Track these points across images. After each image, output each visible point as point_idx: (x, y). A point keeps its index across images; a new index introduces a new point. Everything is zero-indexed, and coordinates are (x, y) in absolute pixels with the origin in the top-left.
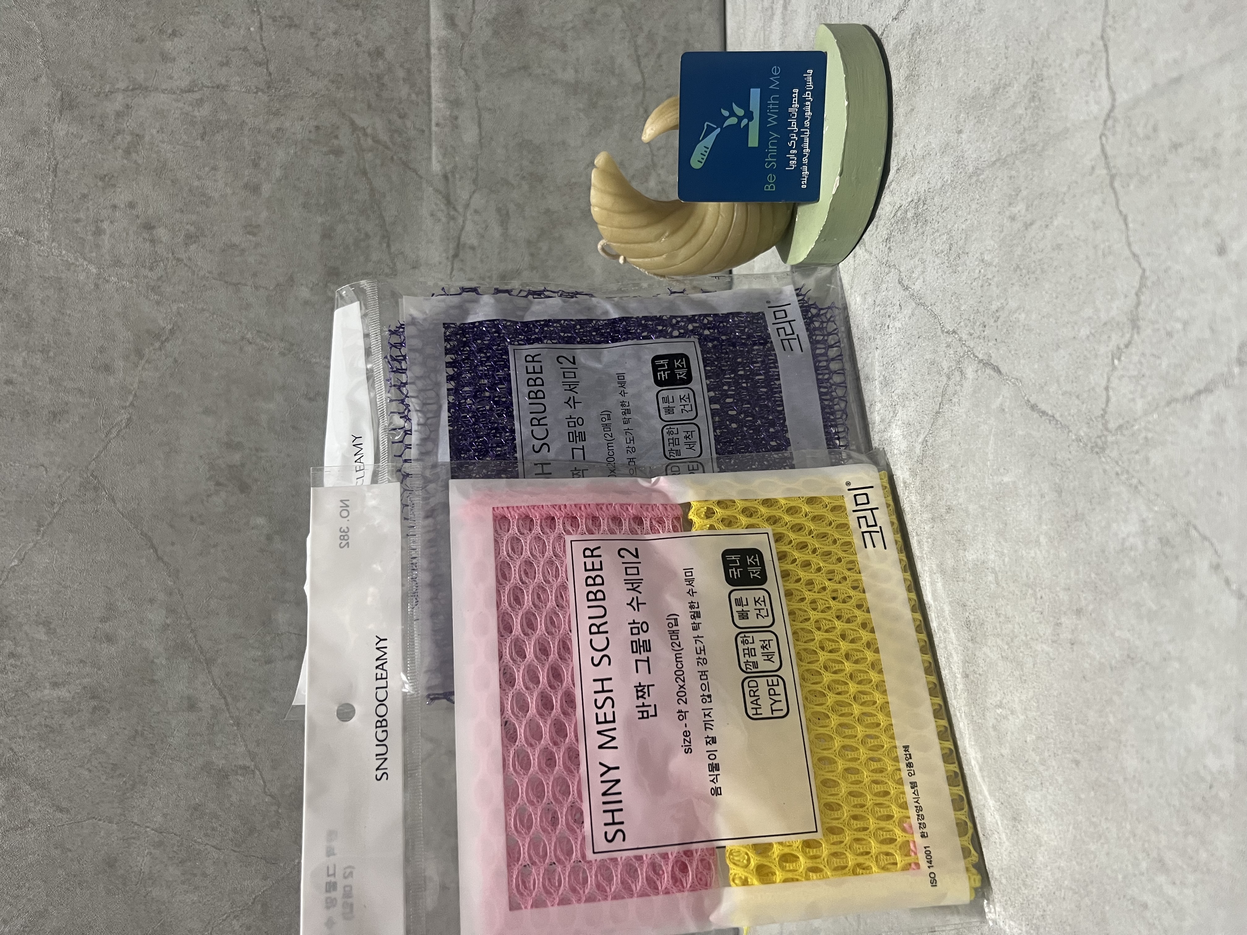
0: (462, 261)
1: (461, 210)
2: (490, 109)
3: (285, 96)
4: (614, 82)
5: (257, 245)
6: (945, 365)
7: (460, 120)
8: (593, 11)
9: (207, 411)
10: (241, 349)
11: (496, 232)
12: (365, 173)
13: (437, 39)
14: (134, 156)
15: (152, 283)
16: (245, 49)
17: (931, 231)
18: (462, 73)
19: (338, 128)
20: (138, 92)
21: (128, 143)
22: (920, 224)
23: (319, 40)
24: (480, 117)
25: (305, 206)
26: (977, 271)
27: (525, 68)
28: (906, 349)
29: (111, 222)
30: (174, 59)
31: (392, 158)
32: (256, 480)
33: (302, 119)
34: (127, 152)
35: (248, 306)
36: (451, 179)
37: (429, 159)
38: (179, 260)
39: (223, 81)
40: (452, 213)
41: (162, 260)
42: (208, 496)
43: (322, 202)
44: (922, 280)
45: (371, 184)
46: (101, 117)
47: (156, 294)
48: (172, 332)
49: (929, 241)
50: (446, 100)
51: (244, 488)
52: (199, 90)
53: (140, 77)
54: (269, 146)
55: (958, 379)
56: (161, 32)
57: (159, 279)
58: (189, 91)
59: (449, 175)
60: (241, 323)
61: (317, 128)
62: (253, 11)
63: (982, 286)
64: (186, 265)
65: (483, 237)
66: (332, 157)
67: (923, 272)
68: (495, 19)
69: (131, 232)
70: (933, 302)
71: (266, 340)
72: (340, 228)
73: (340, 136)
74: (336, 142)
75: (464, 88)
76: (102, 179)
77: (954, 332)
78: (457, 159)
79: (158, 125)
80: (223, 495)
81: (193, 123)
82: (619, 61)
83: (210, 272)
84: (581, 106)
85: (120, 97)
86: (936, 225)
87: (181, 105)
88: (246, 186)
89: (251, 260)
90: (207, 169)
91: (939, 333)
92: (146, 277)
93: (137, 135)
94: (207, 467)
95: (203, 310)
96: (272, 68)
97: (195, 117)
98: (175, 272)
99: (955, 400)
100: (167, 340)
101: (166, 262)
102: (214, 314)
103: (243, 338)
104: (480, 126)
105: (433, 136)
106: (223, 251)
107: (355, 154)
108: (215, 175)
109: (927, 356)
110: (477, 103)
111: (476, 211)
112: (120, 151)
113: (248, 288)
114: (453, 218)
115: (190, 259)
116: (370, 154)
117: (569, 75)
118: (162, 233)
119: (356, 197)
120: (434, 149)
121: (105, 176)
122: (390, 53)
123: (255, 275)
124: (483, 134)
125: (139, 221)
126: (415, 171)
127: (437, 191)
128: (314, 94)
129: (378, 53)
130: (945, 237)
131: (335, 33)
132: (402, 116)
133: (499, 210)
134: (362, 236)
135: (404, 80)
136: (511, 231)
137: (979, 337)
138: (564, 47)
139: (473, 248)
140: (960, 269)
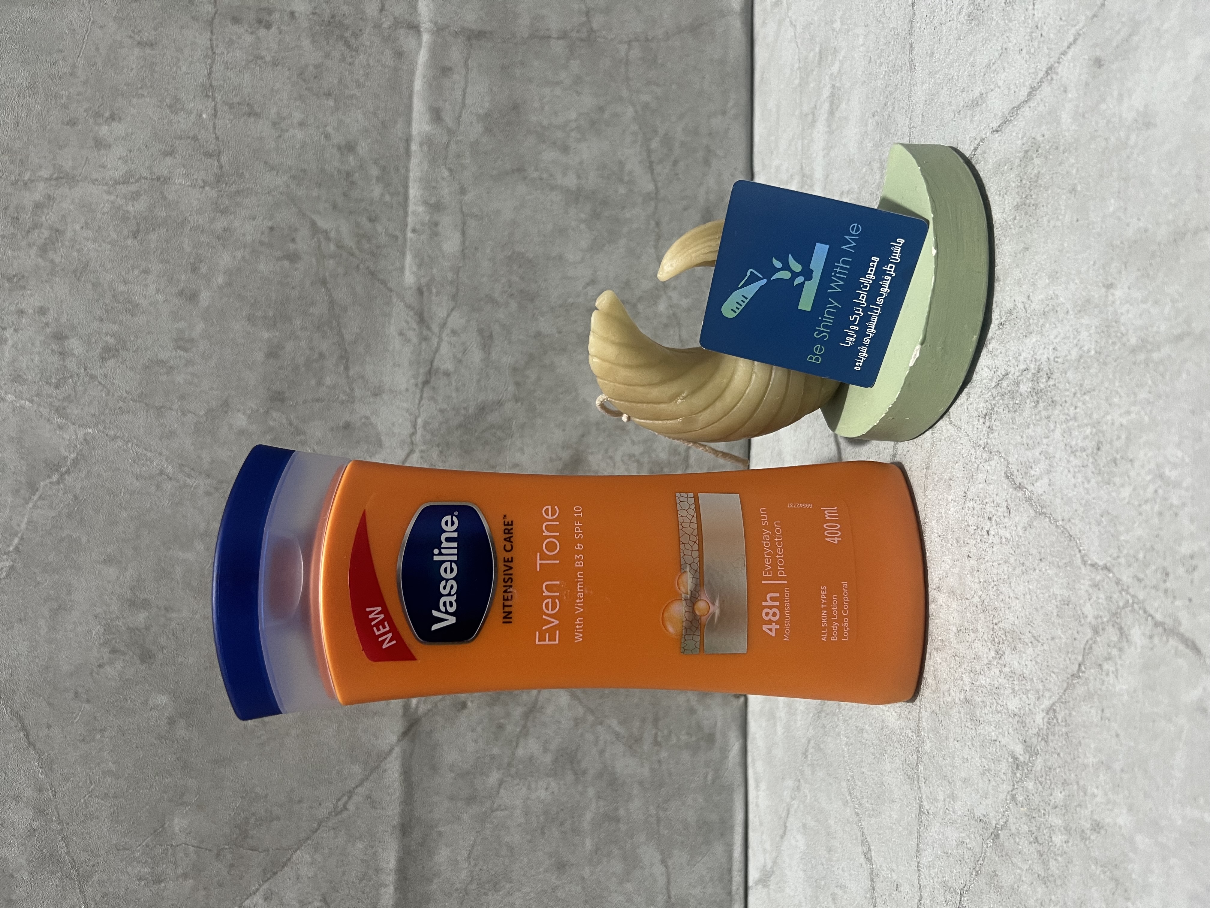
0: (434, 388)
1: (436, 329)
2: (476, 216)
3: (238, 192)
4: (622, 190)
5: (189, 362)
6: (1089, 610)
7: (440, 227)
8: (601, 109)
9: (109, 561)
10: (158, 487)
11: (476, 356)
12: (324, 283)
13: (419, 134)
14: (51, 254)
15: (57, 404)
16: (195, 138)
17: (1063, 417)
18: (446, 173)
19: (296, 230)
20: (64, 181)
21: (45, 239)
22: (1041, 405)
23: (282, 130)
24: (464, 224)
25: (250, 318)
26: (1151, 488)
27: (520, 170)
28: (1018, 571)
29: (15, 330)
30: (110, 146)
31: (358, 266)
32: (162, 648)
33: (254, 219)
34: (43, 250)
35: (172, 434)
36: (426, 294)
37: (402, 269)
38: (93, 377)
39: (165, 172)
40: (425, 332)
41: (72, 377)
42: (100, 666)
43: (271, 314)
44: (1046, 480)
45: (330, 295)
46: (17, 207)
47: (60, 416)
48: (75, 462)
49: (1058, 432)
50: (425, 203)
51: (146, 657)
52: (137, 181)
53: (68, 165)
54: (213, 247)
55: (1115, 639)
56: (98, 115)
57: (67, 398)
58: (124, 183)
59: (425, 289)
60: (160, 454)
61: (271, 229)
62: (207, 96)
63: (1160, 514)
64: (100, 383)
65: (460, 361)
66: (286, 263)
67: (1049, 472)
68: (487, 115)
69: (37, 343)
70: (1066, 517)
71: (189, 476)
72: (290, 346)
73: (298, 240)
74: (292, 246)
75: (447, 191)
76: (9, 280)
77: (1106, 568)
78: (435, 271)
79: (83, 220)
80: (119, 665)
81: (125, 219)
82: (628, 167)
83: (127, 393)
84: (583, 216)
85: (41, 186)
86: (1072, 411)
87: (113, 198)
88: (181, 293)
89: (180, 379)
90: (136, 272)
91: (1078, 561)
92: (51, 396)
93: (57, 230)
94: (102, 630)
95: (116, 437)
96: (224, 159)
97: (128, 212)
98: (86, 390)
99: (1108, 666)
100: (68, 472)
101: (76, 378)
102: (129, 441)
103: (162, 472)
104: (463, 233)
105: (408, 244)
106: (148, 367)
107: (314, 260)
108: (145, 279)
109: (1056, 590)
110: (462, 208)
111: (454, 332)
112: (35, 248)
113: (173, 413)
114: (426, 339)
115: (106, 376)
116: (331, 261)
117: (570, 181)
118: (75, 344)
119: (311, 310)
120: (409, 258)
121: (14, 276)
122: (363, 148)
123: (182, 398)
124: (467, 244)
125: (48, 330)
126: (384, 283)
127: (409, 306)
128: (269, 193)
129: (350, 147)
130: (1088, 431)
131: (302, 124)
132: (372, 220)
133: (480, 331)
134: (316, 356)
135: (378, 179)
136: (494, 356)
137: (1155, 587)
138: (565, 149)
139: (447, 374)
140: (1117, 480)
